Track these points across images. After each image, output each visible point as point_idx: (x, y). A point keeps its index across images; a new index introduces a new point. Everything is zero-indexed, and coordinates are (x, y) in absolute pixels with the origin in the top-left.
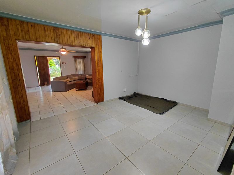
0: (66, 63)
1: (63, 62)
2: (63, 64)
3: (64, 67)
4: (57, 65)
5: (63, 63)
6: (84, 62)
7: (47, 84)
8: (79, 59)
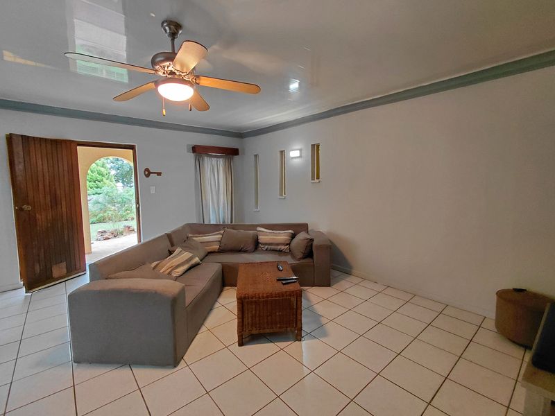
0: (159, 174)
1: (147, 170)
2: (147, 176)
3: (153, 190)
4: (120, 184)
5: (148, 173)
6: (229, 169)
7: (65, 271)
8: (214, 160)
